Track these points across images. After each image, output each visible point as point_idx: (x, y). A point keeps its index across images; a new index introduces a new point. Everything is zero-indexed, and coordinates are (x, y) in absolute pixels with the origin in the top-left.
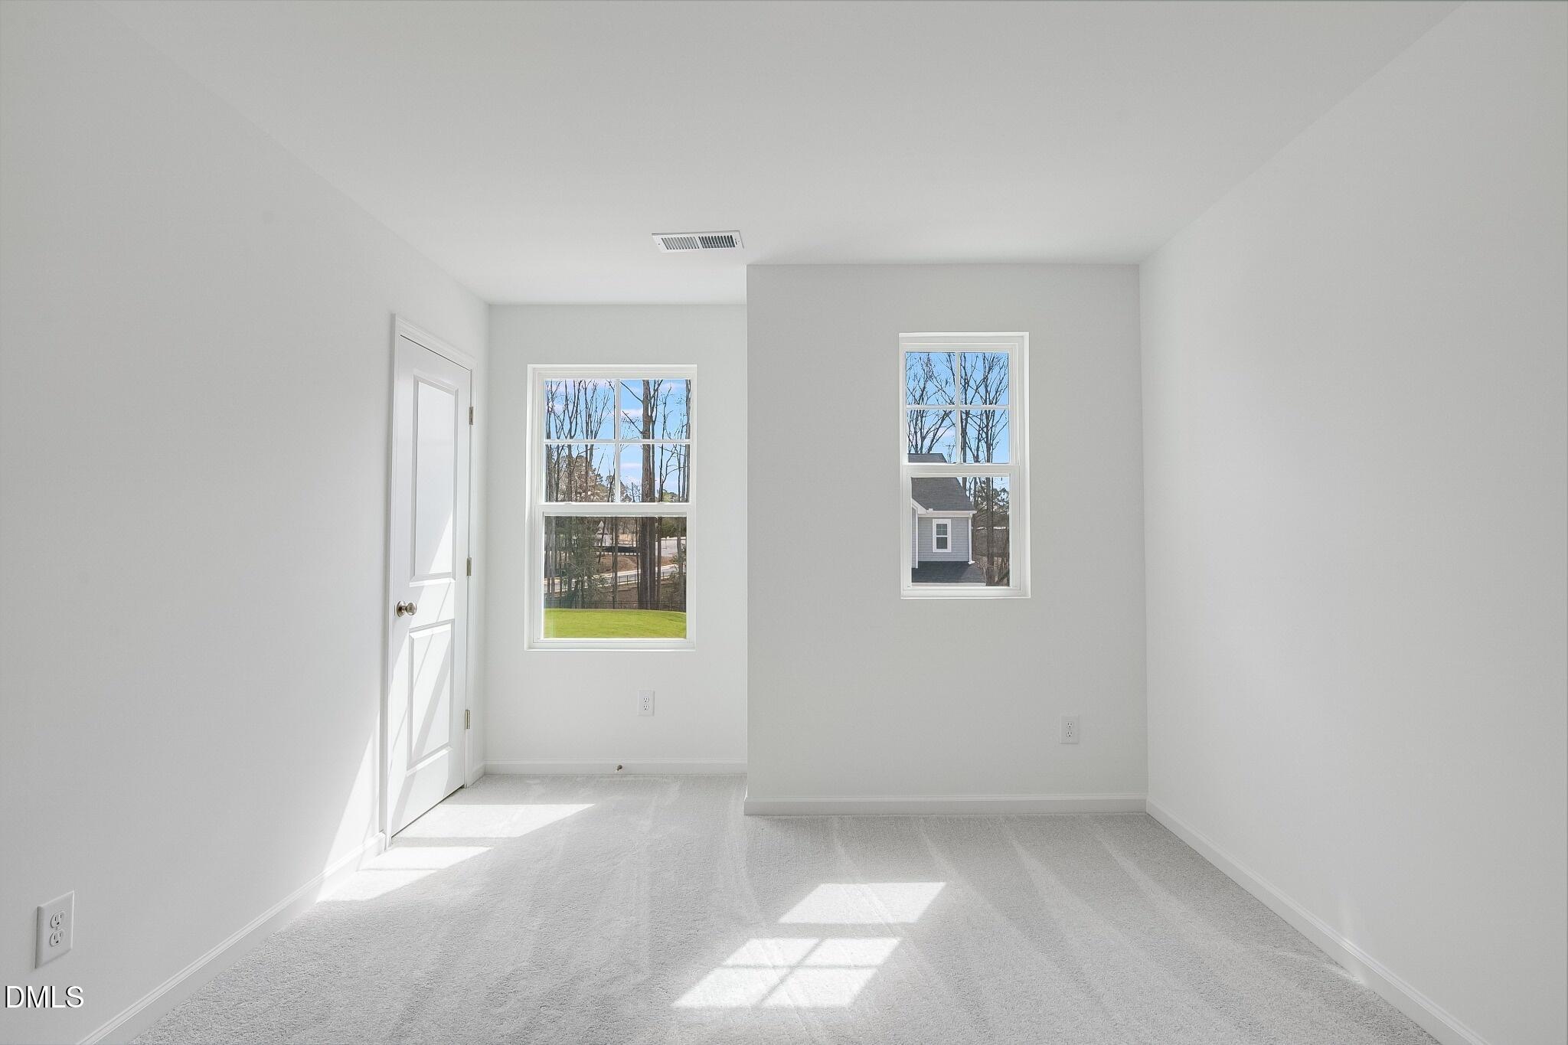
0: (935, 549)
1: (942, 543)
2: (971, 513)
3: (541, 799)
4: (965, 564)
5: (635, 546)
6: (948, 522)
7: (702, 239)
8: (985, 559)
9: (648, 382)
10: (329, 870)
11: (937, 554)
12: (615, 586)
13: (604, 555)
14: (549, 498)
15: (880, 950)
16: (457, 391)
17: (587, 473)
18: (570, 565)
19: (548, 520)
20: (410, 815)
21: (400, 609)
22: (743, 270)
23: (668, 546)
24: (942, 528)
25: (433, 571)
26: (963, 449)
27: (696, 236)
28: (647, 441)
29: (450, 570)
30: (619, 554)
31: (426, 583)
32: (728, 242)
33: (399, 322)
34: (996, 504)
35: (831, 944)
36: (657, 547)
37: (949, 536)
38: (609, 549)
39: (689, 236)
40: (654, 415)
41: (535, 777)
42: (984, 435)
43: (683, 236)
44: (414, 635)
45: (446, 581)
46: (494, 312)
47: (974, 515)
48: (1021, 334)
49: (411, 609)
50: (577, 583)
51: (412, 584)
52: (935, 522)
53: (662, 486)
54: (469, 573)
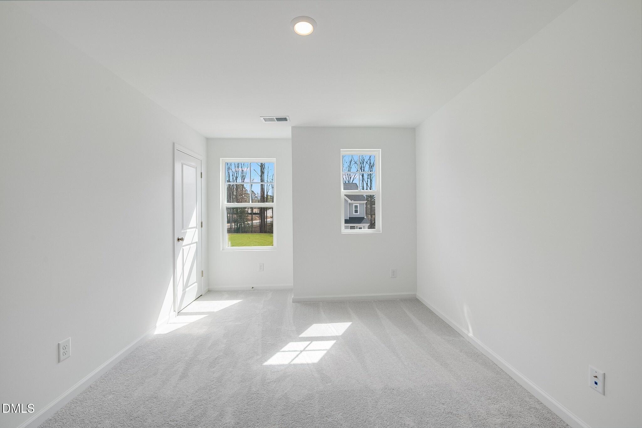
0: (354, 213)
1: (356, 211)
2: (365, 202)
3: (227, 299)
4: (363, 218)
5: (259, 212)
6: (358, 205)
7: (277, 119)
8: (370, 216)
9: (262, 163)
10: (158, 324)
11: (355, 215)
12: (252, 225)
13: (249, 216)
14: (228, 201)
15: (329, 344)
16: (196, 168)
17: (242, 189)
18: (237, 219)
19: (228, 209)
20: (184, 306)
21: (178, 239)
22: (290, 129)
23: (269, 213)
24: (356, 207)
25: (190, 227)
26: (363, 181)
27: (275, 118)
28: (262, 183)
29: (195, 226)
30: (253, 215)
31: (188, 230)
32: (285, 119)
33: (176, 145)
34: (373, 199)
35: (314, 343)
36: (266, 213)
37: (358, 209)
38: (250, 214)
39: (272, 117)
40: (264, 171)
41: (225, 291)
42: (369, 177)
43: (270, 117)
44: (183, 248)
45: (194, 229)
46: (209, 141)
47: (366, 202)
48: (379, 149)
49: (182, 239)
50: (240, 225)
51: (182, 231)
52: (354, 205)
53: (267, 193)
54: (202, 226)
